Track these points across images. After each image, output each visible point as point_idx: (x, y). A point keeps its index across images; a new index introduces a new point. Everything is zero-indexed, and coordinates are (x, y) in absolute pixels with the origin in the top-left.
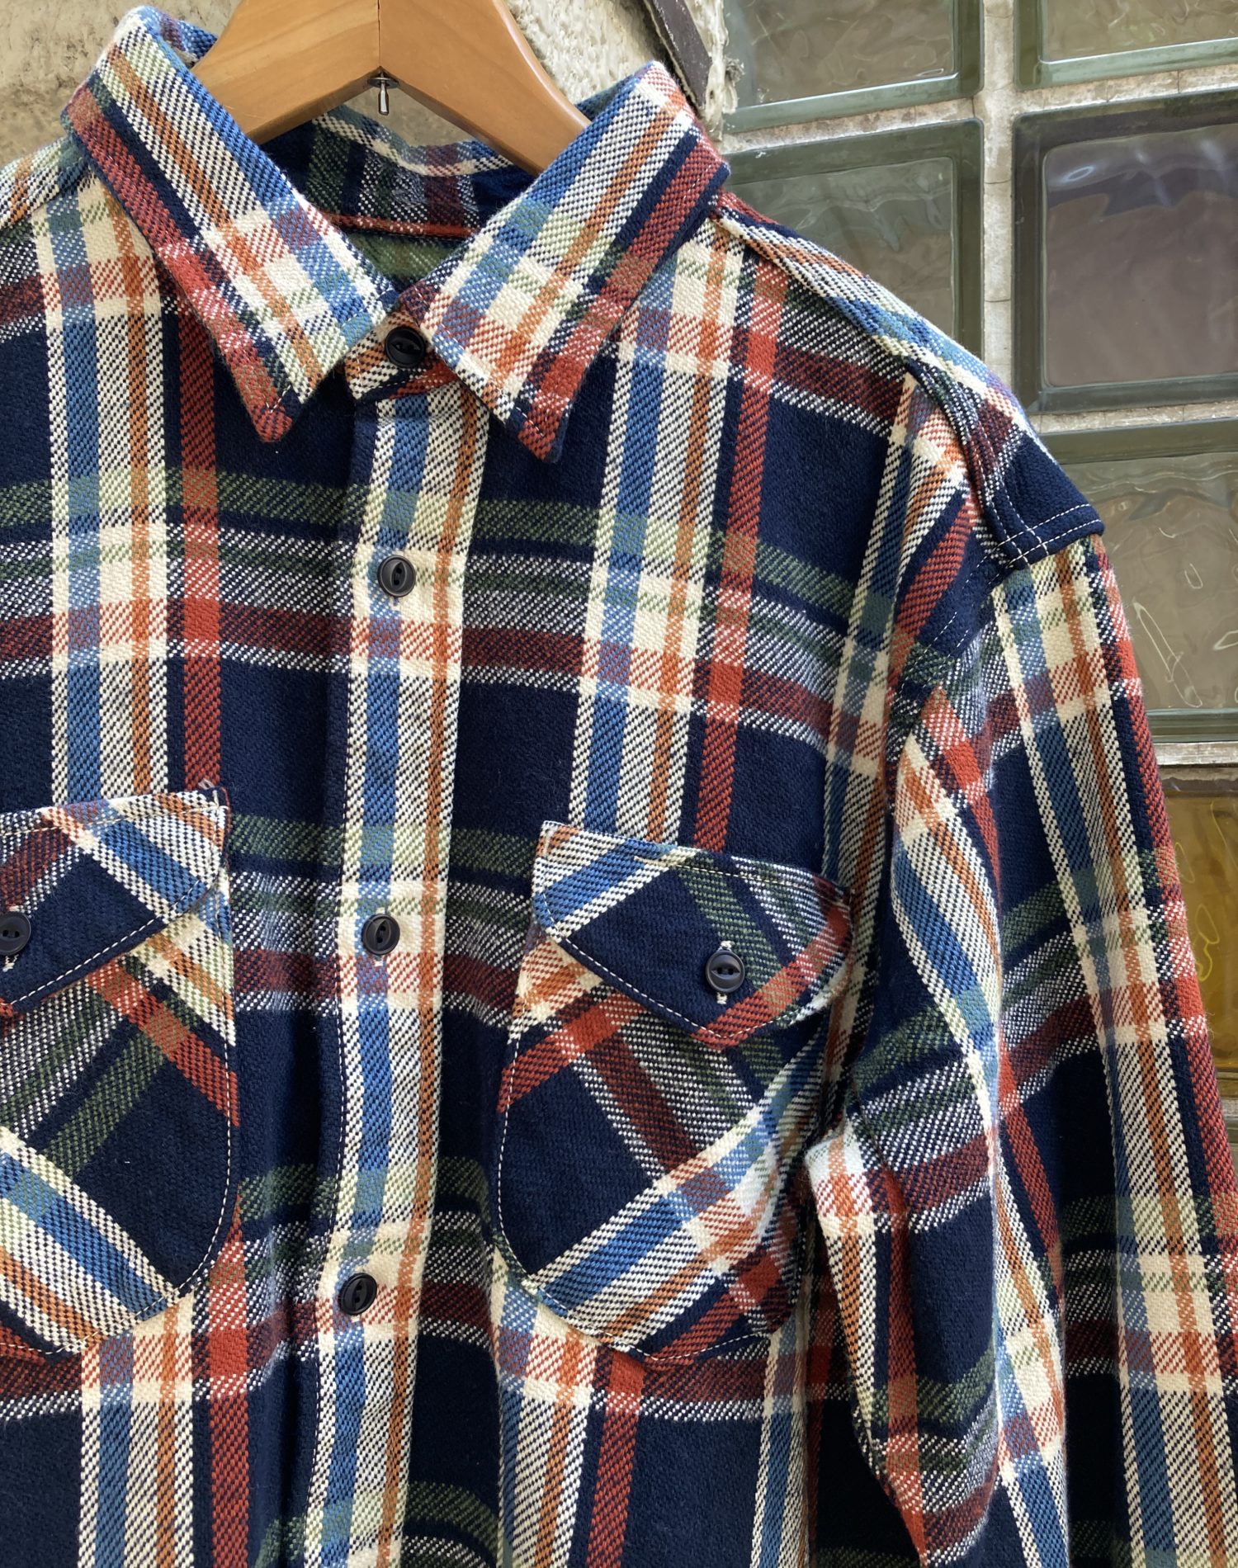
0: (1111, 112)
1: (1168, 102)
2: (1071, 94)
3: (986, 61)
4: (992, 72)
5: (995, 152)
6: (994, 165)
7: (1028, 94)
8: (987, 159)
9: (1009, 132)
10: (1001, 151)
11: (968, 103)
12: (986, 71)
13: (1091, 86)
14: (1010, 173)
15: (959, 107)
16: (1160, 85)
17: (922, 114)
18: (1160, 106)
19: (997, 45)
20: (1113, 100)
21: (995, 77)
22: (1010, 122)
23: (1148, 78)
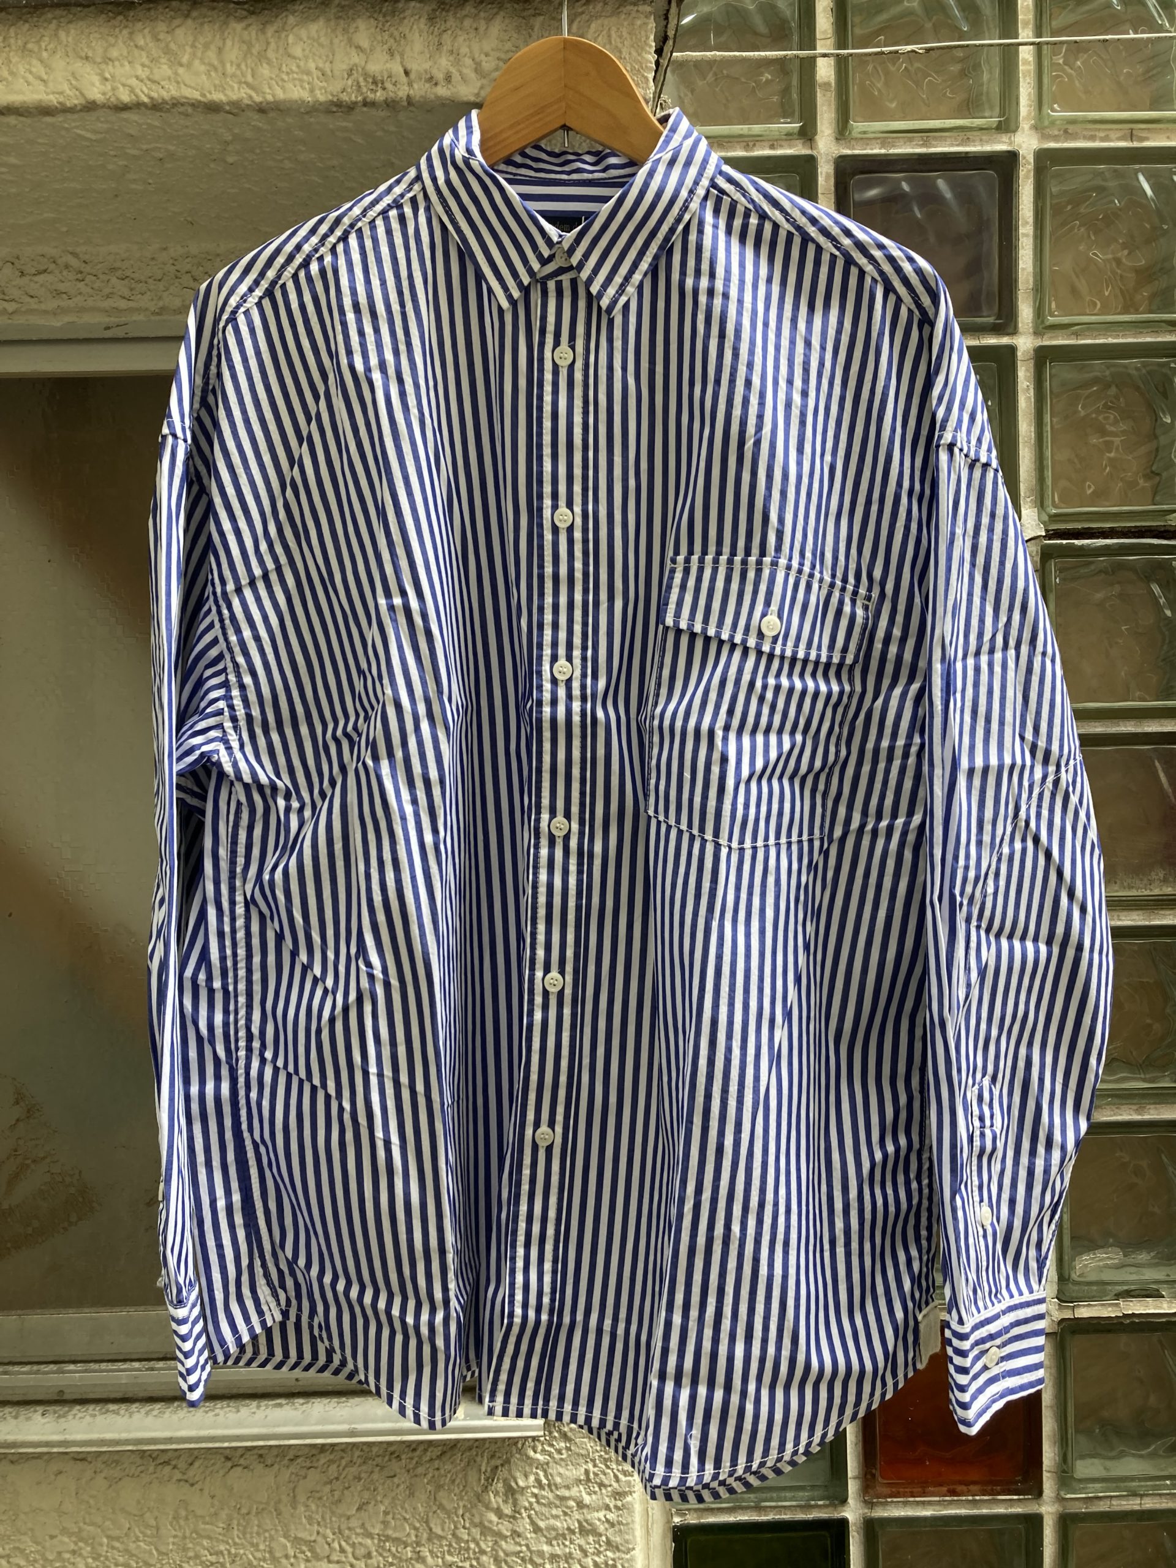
0: (889, 158)
1: (920, 155)
2: (868, 144)
3: (819, 117)
4: (822, 124)
5: (824, 175)
6: (824, 182)
8: (820, 178)
10: (828, 175)
11: (809, 142)
12: (819, 124)
13: (878, 141)
14: (833, 188)
16: (917, 145)
17: (781, 146)
18: (916, 157)
19: (825, 108)
20: (892, 151)
21: (824, 128)
23: (911, 140)
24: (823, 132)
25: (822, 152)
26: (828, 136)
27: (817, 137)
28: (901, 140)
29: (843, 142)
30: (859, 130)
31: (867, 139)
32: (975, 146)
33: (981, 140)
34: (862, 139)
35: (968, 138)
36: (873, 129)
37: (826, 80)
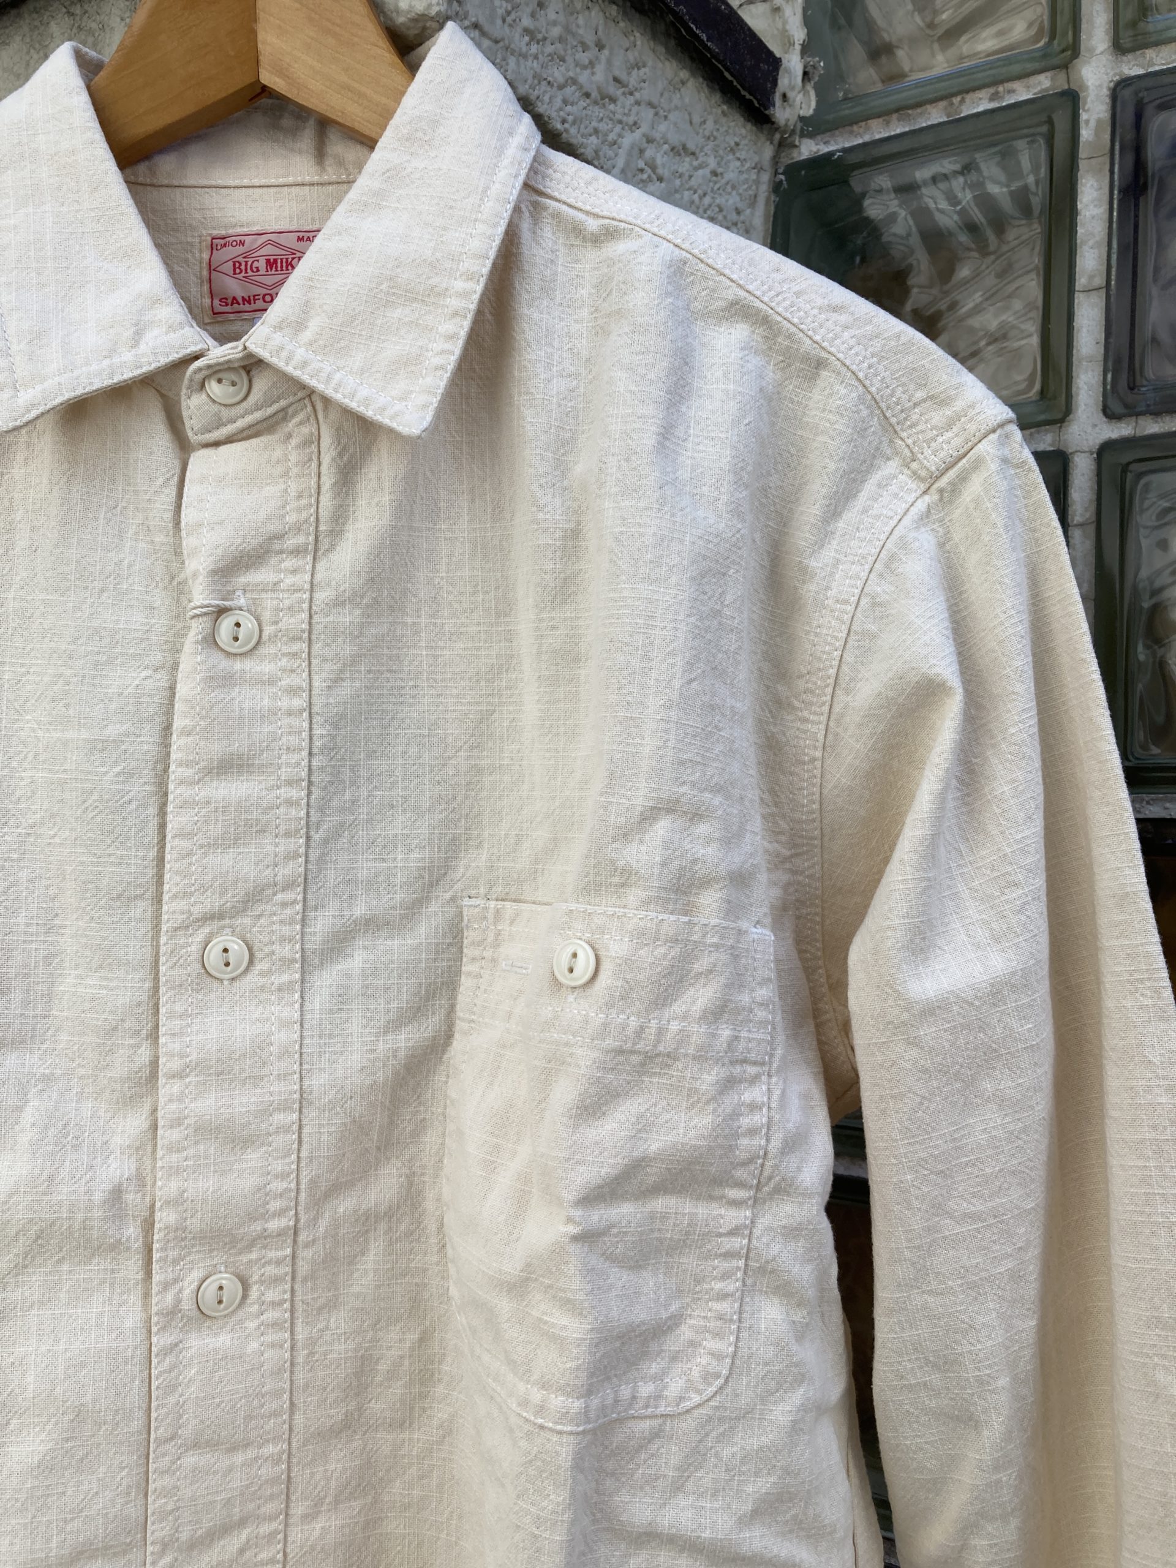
3: (1083, 26)
4: (1089, 35)
5: (1092, 124)
6: (1091, 138)
7: (1130, 56)
8: (1084, 134)
9: (1108, 99)
10: (1099, 122)
11: (1063, 72)
12: (1086, 36)
14: (1107, 145)
15: (1052, 78)
17: (1010, 91)
19: (1096, 7)
21: (1092, 43)
22: (1109, 88)
24: (1091, 50)
25: (1089, 84)
26: (1102, 53)
27: (1079, 62)
29: (1129, 53)
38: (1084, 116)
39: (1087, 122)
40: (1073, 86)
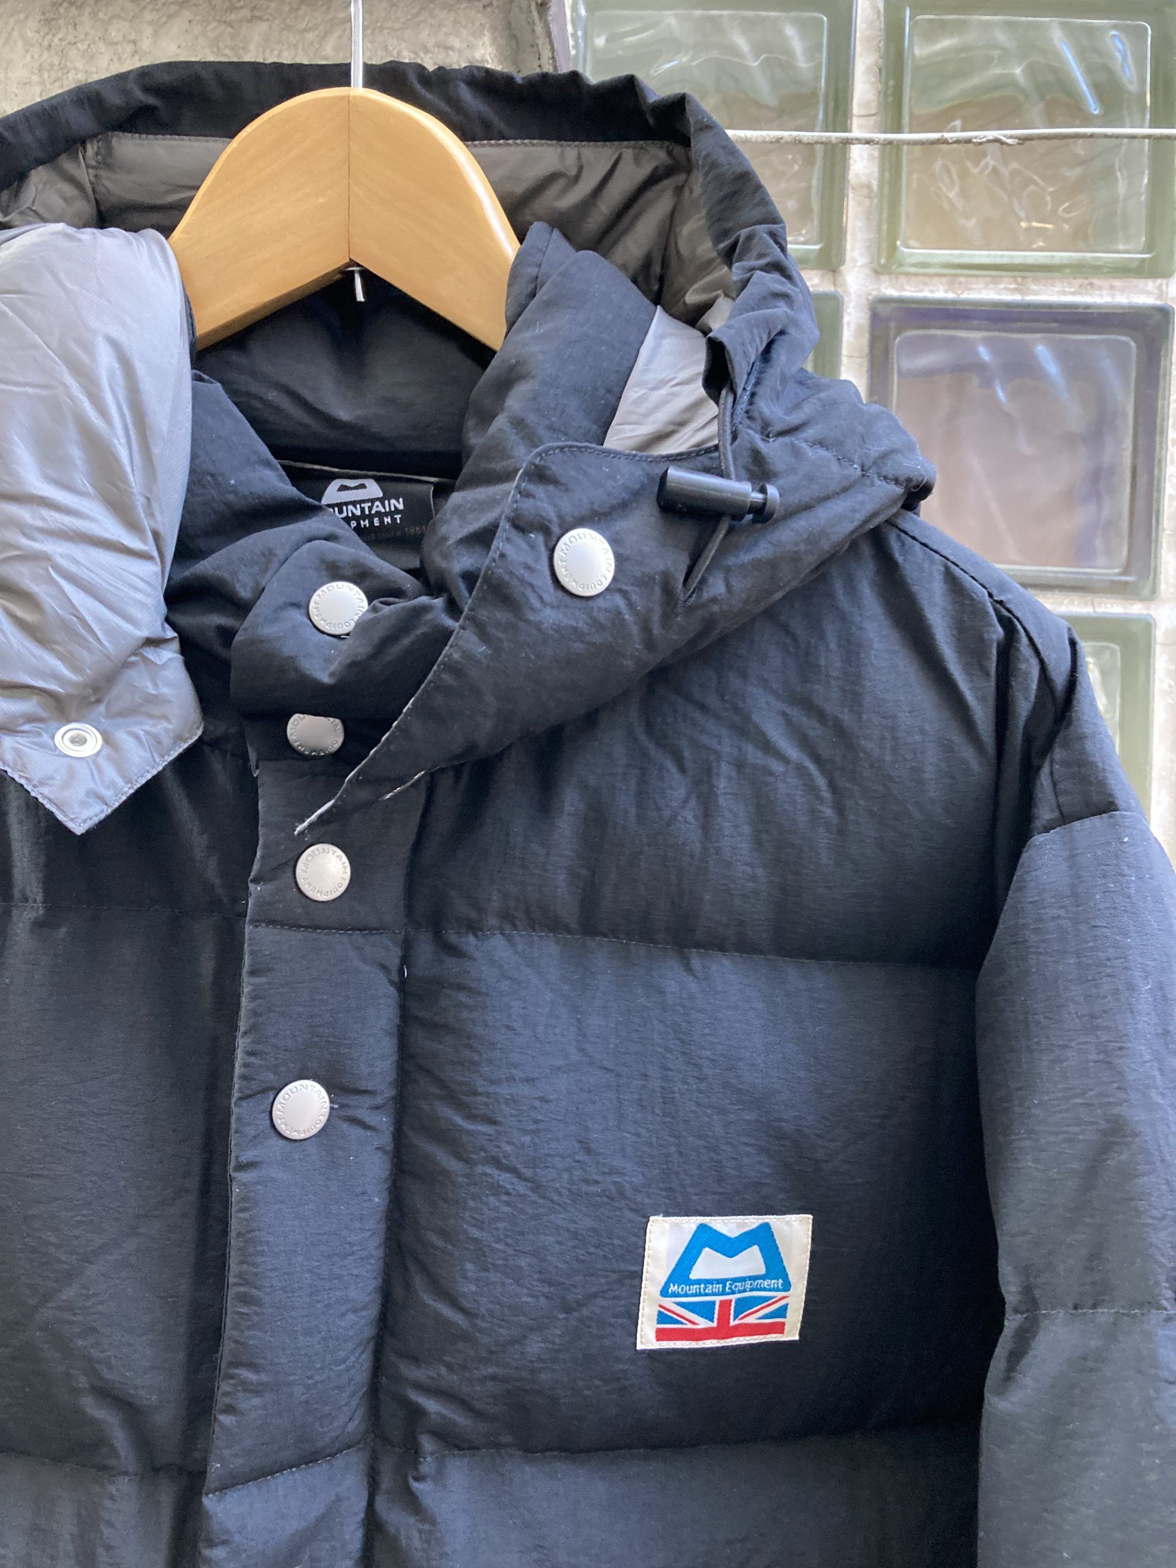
0: (960, 307)
1: (1008, 305)
2: (926, 284)
3: (849, 237)
4: (853, 249)
5: (853, 327)
6: (851, 340)
7: (885, 278)
8: (845, 332)
9: (866, 310)
10: (858, 328)
11: (831, 276)
12: (849, 247)
13: (944, 280)
14: (866, 351)
15: (822, 276)
16: (1006, 289)
18: (1003, 307)
19: (859, 224)
20: (966, 296)
21: (855, 254)
22: (868, 300)
23: (995, 280)
24: (854, 260)
25: (852, 291)
26: (862, 266)
27: (843, 268)
28: (981, 280)
29: (886, 277)
30: (913, 260)
31: (925, 275)
32: (1101, 296)
33: (1112, 288)
34: (916, 275)
35: (1091, 284)
36: (936, 260)
37: (864, 179)
38: (846, 319)
39: (849, 323)
40: (839, 290)
